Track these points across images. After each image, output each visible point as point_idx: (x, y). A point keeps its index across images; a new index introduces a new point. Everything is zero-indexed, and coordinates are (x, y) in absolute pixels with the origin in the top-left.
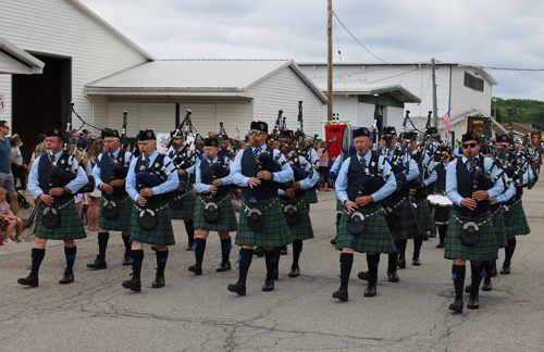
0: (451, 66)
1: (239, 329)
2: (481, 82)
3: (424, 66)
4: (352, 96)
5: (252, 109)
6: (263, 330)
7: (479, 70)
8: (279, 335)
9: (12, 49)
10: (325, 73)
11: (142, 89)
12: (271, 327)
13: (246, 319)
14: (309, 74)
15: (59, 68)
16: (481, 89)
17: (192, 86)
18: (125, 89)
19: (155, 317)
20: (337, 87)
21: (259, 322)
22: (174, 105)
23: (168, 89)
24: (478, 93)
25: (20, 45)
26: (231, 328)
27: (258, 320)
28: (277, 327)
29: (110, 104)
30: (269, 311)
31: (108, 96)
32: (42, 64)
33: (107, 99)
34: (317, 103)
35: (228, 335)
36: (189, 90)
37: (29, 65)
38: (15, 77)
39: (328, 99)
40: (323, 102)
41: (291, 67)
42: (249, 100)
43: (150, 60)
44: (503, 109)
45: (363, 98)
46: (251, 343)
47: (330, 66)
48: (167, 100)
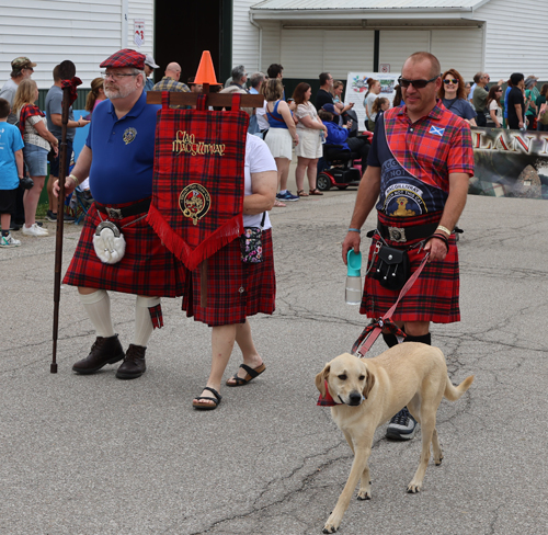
1: (465, 343)
5: (483, 38)
6: (499, 347)
8: (523, 354)
11: (328, 11)
12: (510, 342)
13: (474, 330)
17: (398, 5)
18: (305, 11)
19: (348, 322)
21: (494, 336)
22: (372, 33)
23: (364, 11)
26: (454, 342)
27: (492, 333)
28: (520, 343)
29: (285, 32)
30: (508, 321)
31: (281, 21)
33: (279, 26)
35: (450, 351)
36: (394, 11)
42: (479, 25)
46: (482, 364)
48: (362, 25)
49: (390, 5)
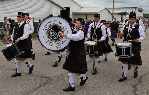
0: (135, 8)
2: (141, 11)
3: (130, 8)
4: (117, 13)
7: (141, 8)
9: (61, 6)
10: (112, 9)
11: (81, 13)
14: (109, 10)
15: (68, 9)
16: (141, 12)
18: (78, 13)
20: (114, 12)
24: (141, 13)
25: (62, 6)
32: (65, 9)
33: (75, 14)
34: (111, 15)
36: (89, 13)
37: (63, 9)
38: (61, 11)
39: (112, 14)
40: (112, 15)
41: (106, 9)
43: (82, 8)
44: (145, 16)
45: (119, 14)
47: (113, 8)
48: (85, 14)
49: (88, 12)
